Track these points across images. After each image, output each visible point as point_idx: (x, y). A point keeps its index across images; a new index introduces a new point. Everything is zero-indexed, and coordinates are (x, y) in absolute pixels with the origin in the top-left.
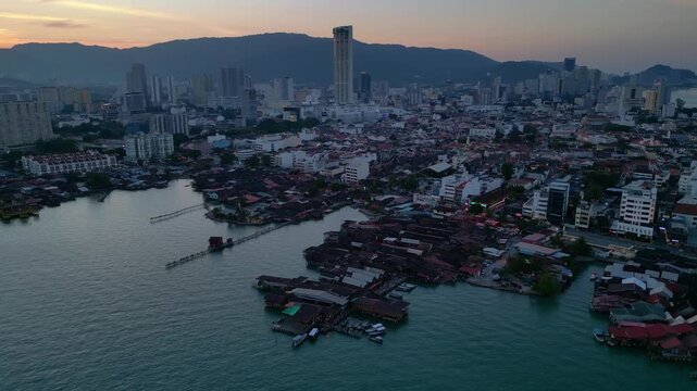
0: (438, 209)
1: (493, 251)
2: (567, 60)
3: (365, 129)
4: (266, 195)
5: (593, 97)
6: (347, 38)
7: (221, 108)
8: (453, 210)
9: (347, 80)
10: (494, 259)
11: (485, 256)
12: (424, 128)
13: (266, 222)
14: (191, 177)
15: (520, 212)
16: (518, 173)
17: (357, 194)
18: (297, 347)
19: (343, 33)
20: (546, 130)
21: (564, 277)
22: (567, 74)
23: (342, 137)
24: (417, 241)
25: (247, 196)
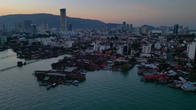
0: (93, 53)
1: (110, 62)
3: (71, 37)
4: (38, 51)
5: (131, 30)
7: (24, 32)
8: (98, 53)
9: (65, 24)
10: (110, 63)
11: (107, 63)
12: (88, 37)
13: (38, 58)
14: (12, 48)
15: (116, 53)
16: (114, 45)
17: (69, 51)
18: (48, 89)
19: (63, 11)
20: (120, 37)
21: (130, 66)
23: (63, 39)
24: (88, 60)
25: (32, 52)
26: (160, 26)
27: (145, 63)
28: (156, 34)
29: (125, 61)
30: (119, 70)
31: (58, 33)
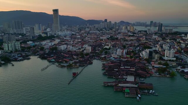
2: (105, 19)
6: (57, 12)
7: (15, 33)
9: (58, 24)
15: (141, 57)
19: (56, 11)
22: (106, 23)
24: (129, 67)
25: (64, 59)
26: (136, 22)
27: (181, 68)
28: (142, 32)
29: (162, 66)
30: (168, 76)
31: (55, 34)
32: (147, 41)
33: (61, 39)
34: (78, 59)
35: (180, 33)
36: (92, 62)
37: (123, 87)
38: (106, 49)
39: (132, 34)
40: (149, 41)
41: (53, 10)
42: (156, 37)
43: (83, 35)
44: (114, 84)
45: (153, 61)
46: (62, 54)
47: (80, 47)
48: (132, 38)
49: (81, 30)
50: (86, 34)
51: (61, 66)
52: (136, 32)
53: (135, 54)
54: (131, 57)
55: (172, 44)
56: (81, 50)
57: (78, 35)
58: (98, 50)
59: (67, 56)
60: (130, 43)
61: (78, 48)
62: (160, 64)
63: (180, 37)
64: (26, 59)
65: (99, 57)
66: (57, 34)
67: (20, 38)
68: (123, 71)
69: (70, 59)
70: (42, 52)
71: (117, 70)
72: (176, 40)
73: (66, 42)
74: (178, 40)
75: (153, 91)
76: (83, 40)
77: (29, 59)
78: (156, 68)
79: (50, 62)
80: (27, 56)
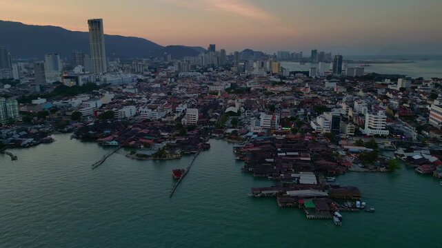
2: (211, 45)
15: (314, 130)
19: (96, 24)
24: (297, 153)
25: (141, 140)
26: (279, 52)
27: (405, 151)
28: (299, 74)
29: (365, 148)
30: (382, 169)
31: (98, 80)
32: (316, 95)
33: (116, 92)
34: (174, 139)
35: (381, 77)
36: (209, 145)
37: (297, 197)
38: (231, 113)
39: (279, 80)
40: (319, 94)
41: (89, 21)
42: (333, 85)
43: (165, 82)
44: (275, 192)
45: (343, 139)
46: (131, 127)
47: (170, 110)
48: (281, 88)
49: (155, 69)
50: (173, 80)
51: (137, 155)
52: (286, 74)
53: (300, 124)
54: (294, 131)
55: (371, 101)
56: (175, 118)
57: (154, 82)
58: (215, 117)
59: (145, 131)
60: (280, 99)
61: (164, 113)
62: (359, 144)
63: (383, 84)
64: (42, 142)
65: (221, 132)
66: (102, 80)
67: (8, 89)
68: (286, 161)
69: (154, 138)
70: (79, 125)
71: (272, 160)
72: (375, 92)
73: (131, 99)
74: (380, 92)
75: (364, 203)
76: (170, 94)
77: (50, 141)
78: (353, 152)
79: (106, 147)
80: (44, 134)
